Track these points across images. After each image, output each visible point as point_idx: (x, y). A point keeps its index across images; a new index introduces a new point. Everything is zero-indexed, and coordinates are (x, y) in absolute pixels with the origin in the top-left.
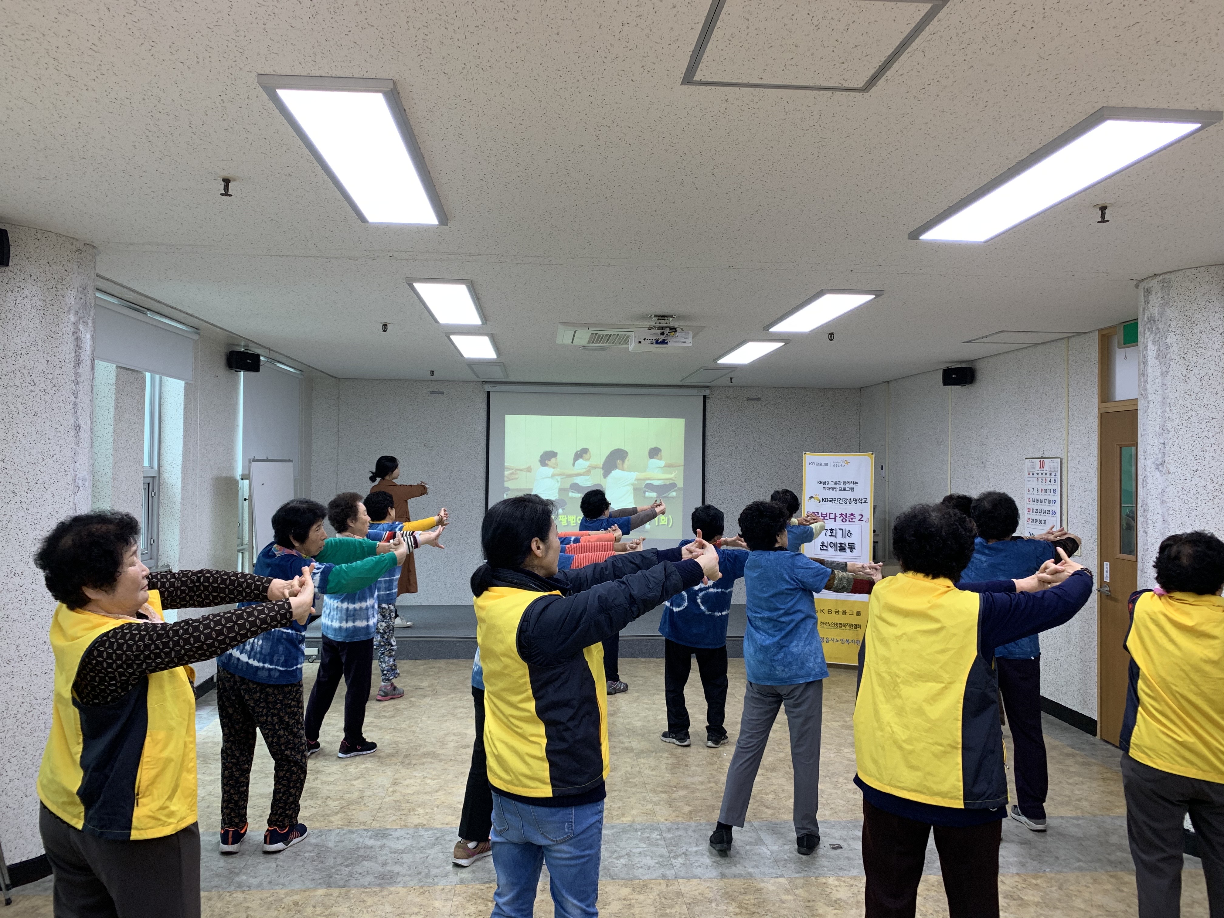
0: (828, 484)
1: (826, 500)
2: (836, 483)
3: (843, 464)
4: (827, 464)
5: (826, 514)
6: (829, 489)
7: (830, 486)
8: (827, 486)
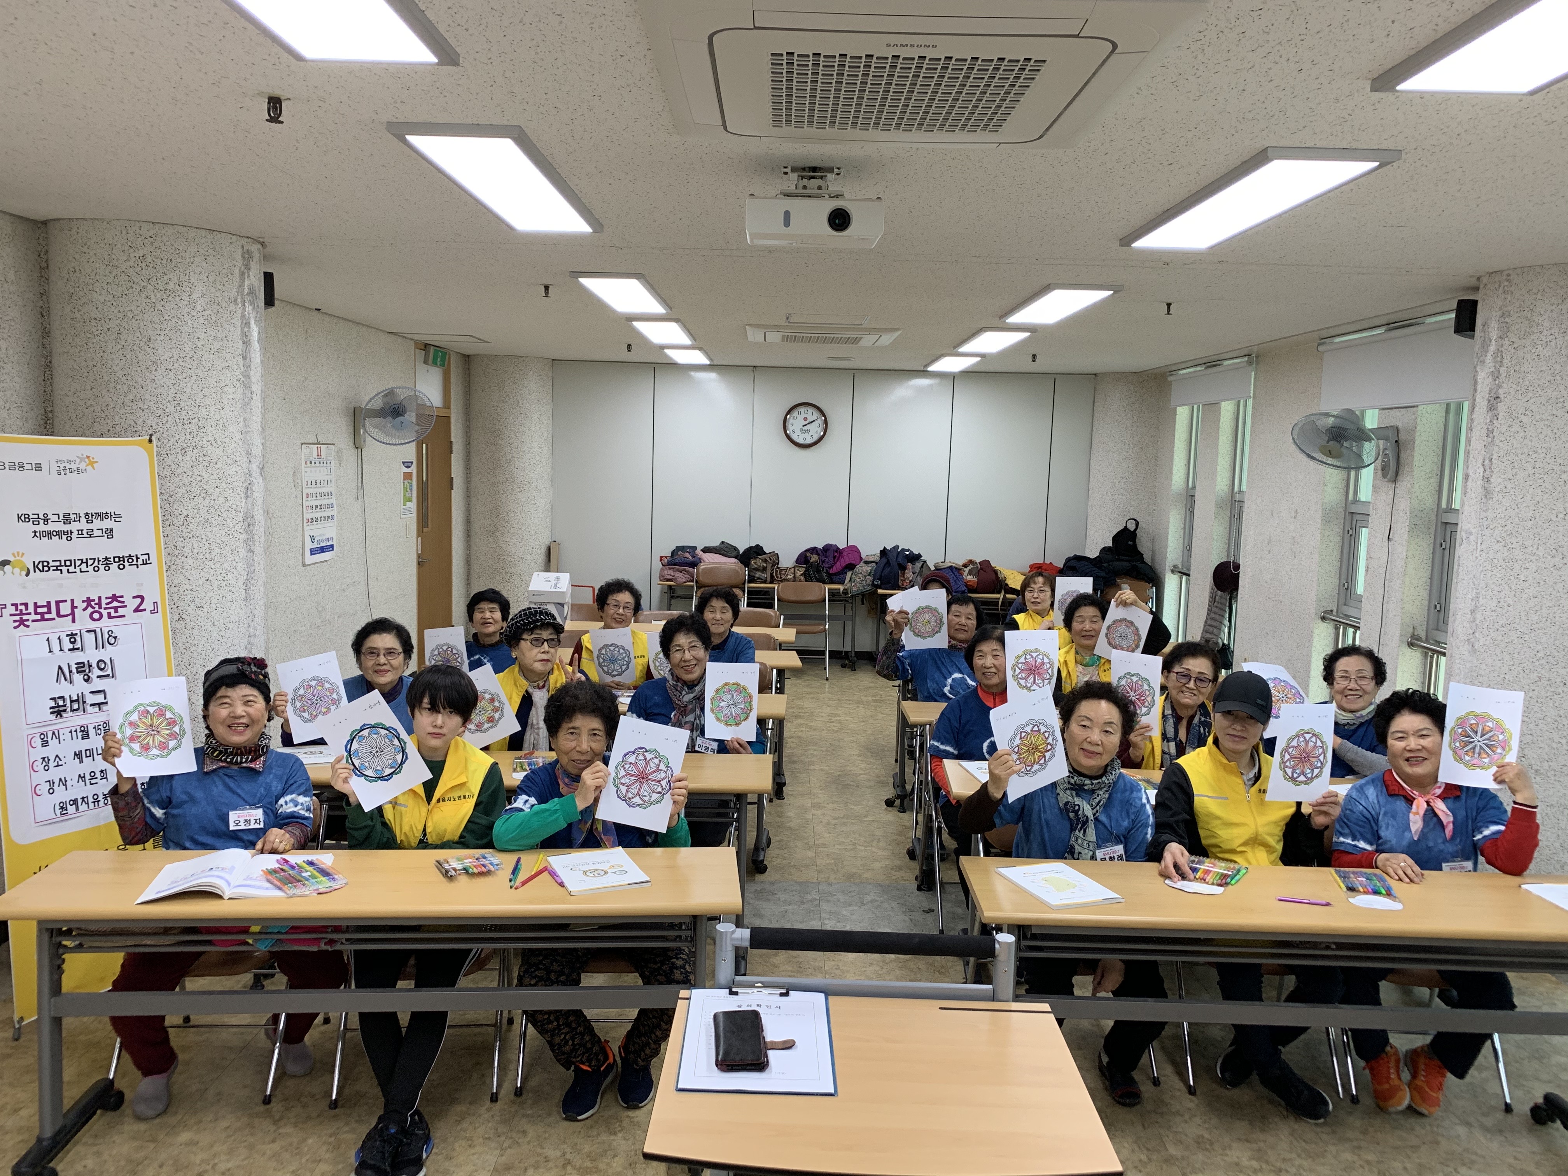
0: (46, 521)
1: (43, 566)
2: (67, 519)
3: (83, 466)
4: (38, 467)
5: (48, 604)
6: (50, 534)
7: (51, 527)
8: (42, 527)
